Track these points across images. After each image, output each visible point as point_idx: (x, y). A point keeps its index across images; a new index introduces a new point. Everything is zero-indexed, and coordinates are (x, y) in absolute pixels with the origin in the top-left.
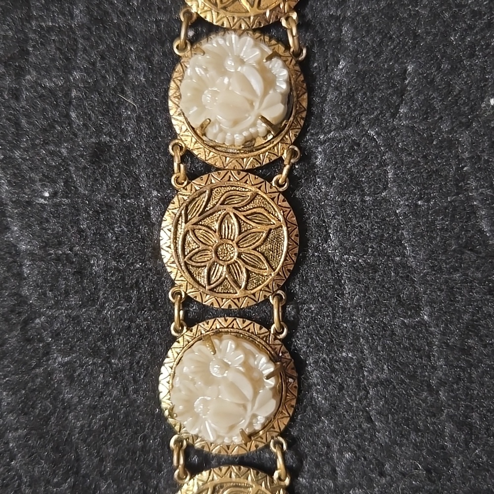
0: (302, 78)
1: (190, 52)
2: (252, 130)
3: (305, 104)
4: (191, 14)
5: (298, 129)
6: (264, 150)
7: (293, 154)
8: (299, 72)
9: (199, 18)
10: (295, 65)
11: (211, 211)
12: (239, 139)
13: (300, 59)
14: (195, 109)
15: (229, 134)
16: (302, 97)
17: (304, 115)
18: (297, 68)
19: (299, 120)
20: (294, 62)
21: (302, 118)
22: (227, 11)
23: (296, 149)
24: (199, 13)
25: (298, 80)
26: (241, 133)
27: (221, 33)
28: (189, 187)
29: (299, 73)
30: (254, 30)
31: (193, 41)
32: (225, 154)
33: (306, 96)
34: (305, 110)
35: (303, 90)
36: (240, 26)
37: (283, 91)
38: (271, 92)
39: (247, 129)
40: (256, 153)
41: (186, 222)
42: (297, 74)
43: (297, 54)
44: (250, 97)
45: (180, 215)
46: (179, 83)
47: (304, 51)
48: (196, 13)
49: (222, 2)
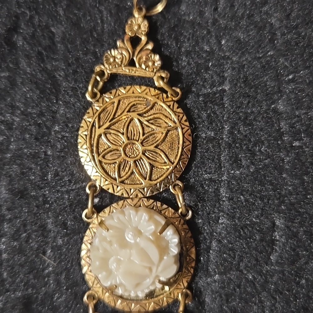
0: (189, 235)
1: (96, 219)
2: (152, 288)
3: (193, 256)
4: (95, 186)
5: (189, 276)
6: (161, 296)
7: (186, 296)
8: (187, 229)
9: (102, 190)
10: (184, 224)
13: (187, 218)
14: (104, 273)
15: (133, 292)
16: (191, 250)
17: (193, 265)
18: (185, 226)
19: (189, 269)
20: (182, 221)
21: (192, 267)
22: (125, 184)
23: (189, 292)
24: (102, 185)
25: (186, 236)
26: (142, 291)
27: (121, 203)
29: (187, 231)
30: (148, 198)
31: (98, 209)
32: (131, 301)
33: (193, 250)
34: (194, 260)
35: (192, 244)
36: (137, 195)
37: (174, 254)
38: (165, 258)
39: (148, 288)
40: (156, 299)
42: (185, 232)
43: (183, 215)
44: (148, 265)
46: (89, 246)
47: (190, 212)
48: (100, 186)
49: (120, 176)
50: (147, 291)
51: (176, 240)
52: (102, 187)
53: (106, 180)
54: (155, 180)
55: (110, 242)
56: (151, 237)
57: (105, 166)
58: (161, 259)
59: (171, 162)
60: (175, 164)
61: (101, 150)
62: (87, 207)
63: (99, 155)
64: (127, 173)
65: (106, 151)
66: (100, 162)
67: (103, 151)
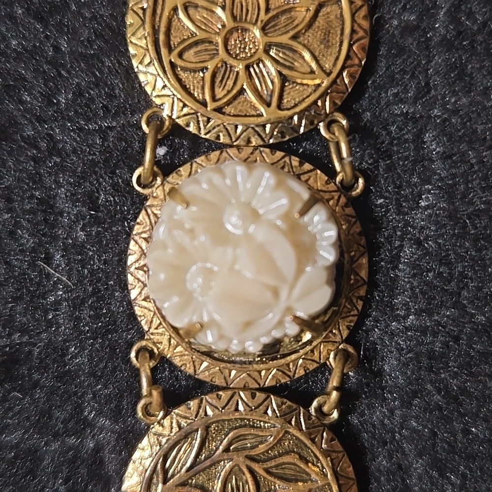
0: (357, 228)
1: (161, 188)
2: (277, 334)
3: (364, 274)
4: (162, 121)
5: (353, 316)
6: (293, 357)
7: (345, 356)
8: (353, 217)
9: (175, 126)
10: (346, 205)
11: (208, 463)
12: (253, 348)
13: (354, 193)
14: (176, 299)
15: (235, 342)
16: (360, 261)
17: (362, 292)
18: (350, 211)
19: (355, 301)
20: (343, 200)
21: (360, 298)
22: (224, 114)
23: (351, 350)
24: (174, 117)
25: (351, 232)
26: (256, 340)
27: (214, 155)
28: (166, 422)
29: (354, 220)
30: (273, 148)
31: (166, 168)
32: (229, 365)
33: (364, 261)
34: (365, 282)
35: (362, 249)
36: (249, 141)
37: (328, 264)
38: (308, 269)
39: (269, 333)
40: (283, 361)
41: (165, 482)
42: (349, 222)
43: (346, 188)
44: (272, 282)
45: (154, 470)
46: (144, 245)
47: (361, 181)
48: (170, 117)
49: (214, 99)
50: (265, 340)
51: (332, 233)
52: (173, 120)
53: (185, 105)
54: (288, 109)
55: (191, 231)
56: (279, 223)
57: (183, 75)
58: (300, 271)
59: (324, 71)
60: (333, 75)
61: (174, 41)
62: (141, 163)
63: (170, 50)
64: (229, 92)
65: (186, 44)
66: (173, 65)
67: (179, 44)
